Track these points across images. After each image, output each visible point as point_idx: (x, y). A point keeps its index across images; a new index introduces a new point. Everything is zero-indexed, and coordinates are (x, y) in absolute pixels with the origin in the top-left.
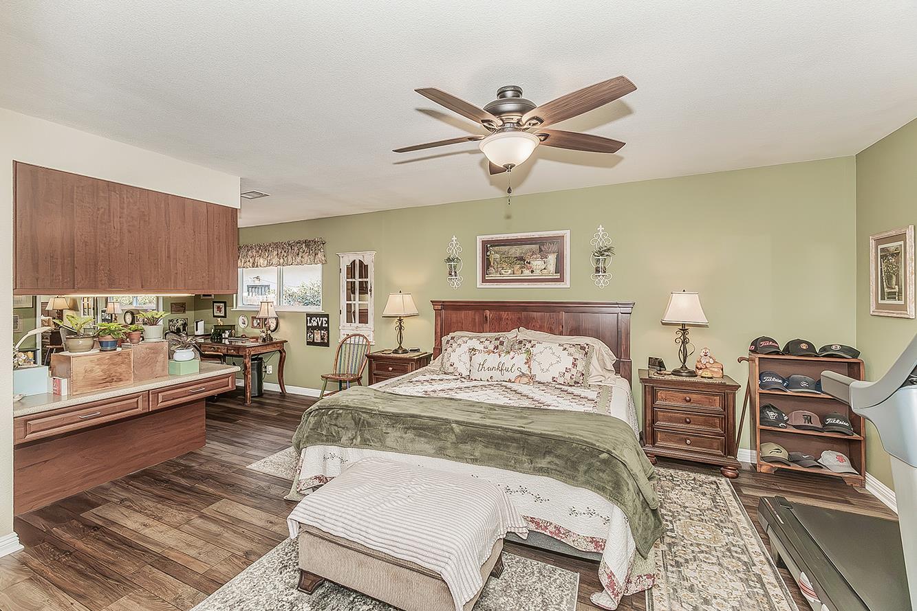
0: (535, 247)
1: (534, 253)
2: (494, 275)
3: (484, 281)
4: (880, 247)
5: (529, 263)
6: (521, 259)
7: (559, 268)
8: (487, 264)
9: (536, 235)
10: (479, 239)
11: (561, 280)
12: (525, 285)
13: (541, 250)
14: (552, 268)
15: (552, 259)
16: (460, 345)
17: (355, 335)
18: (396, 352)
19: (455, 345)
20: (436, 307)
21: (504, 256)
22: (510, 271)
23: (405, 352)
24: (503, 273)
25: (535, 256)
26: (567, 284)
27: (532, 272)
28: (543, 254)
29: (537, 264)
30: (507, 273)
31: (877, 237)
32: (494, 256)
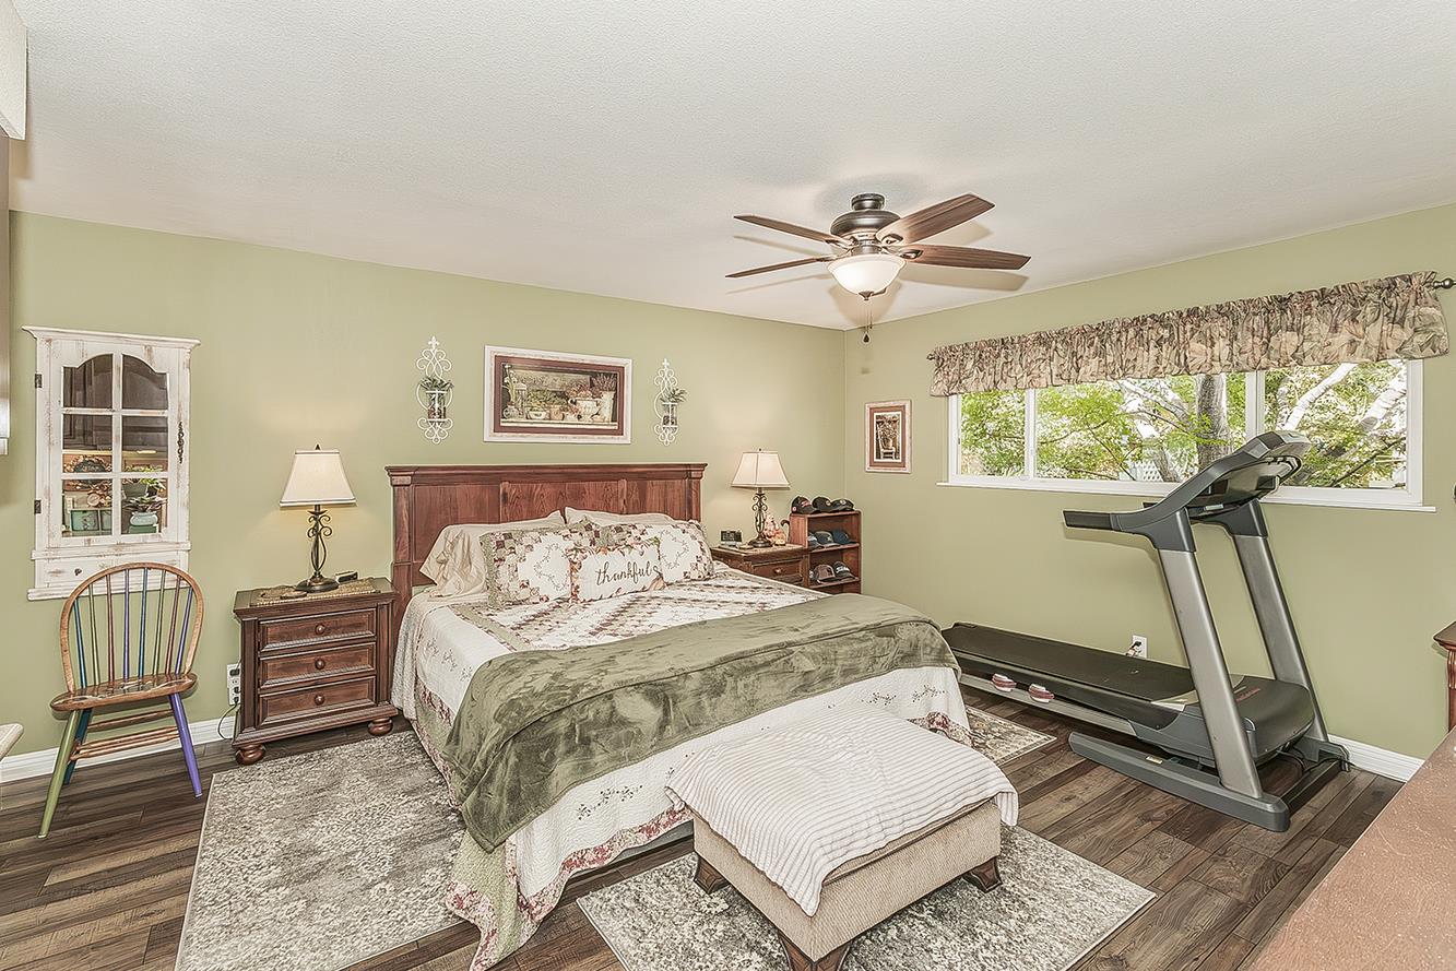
0: (585, 378)
1: (582, 388)
2: (514, 418)
3: (498, 428)
4: (876, 414)
5: (575, 403)
6: (563, 395)
7: (617, 415)
8: (503, 400)
9: (587, 359)
10: (490, 353)
11: (619, 432)
12: (570, 438)
13: (592, 385)
14: (607, 413)
15: (607, 397)
16: (530, 547)
17: (126, 569)
18: (305, 588)
19: (519, 549)
20: (398, 480)
21: (535, 388)
22: (544, 414)
23: (330, 585)
24: (533, 417)
25: (584, 393)
26: (626, 438)
27: (579, 417)
28: (595, 390)
29: (586, 405)
30: (539, 417)
31: (873, 405)
32: (517, 385)
